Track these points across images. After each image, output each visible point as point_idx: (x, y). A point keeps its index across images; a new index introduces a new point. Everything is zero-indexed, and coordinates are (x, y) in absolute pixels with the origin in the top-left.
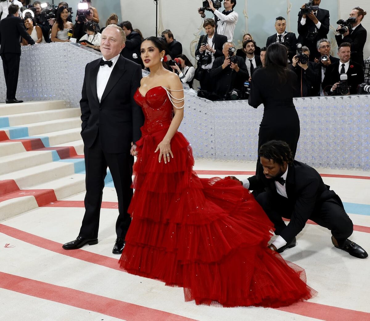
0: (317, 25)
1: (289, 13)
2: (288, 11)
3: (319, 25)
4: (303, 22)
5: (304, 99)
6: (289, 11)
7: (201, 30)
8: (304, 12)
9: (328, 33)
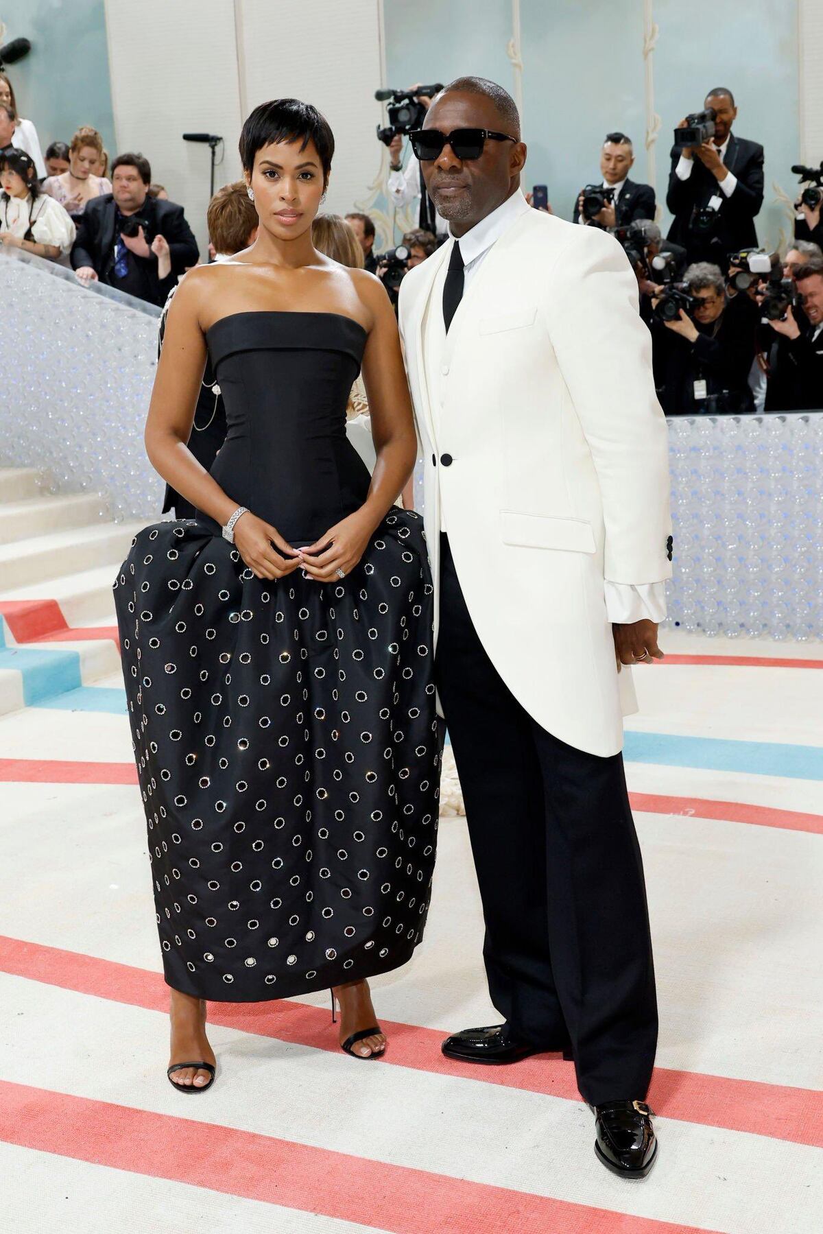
0: (722, 184)
1: (653, 147)
2: (650, 138)
3: (729, 183)
4: (684, 169)
5: (692, 423)
6: (653, 141)
7: (379, 191)
8: (686, 137)
9: (756, 212)
